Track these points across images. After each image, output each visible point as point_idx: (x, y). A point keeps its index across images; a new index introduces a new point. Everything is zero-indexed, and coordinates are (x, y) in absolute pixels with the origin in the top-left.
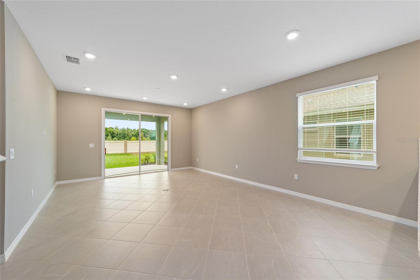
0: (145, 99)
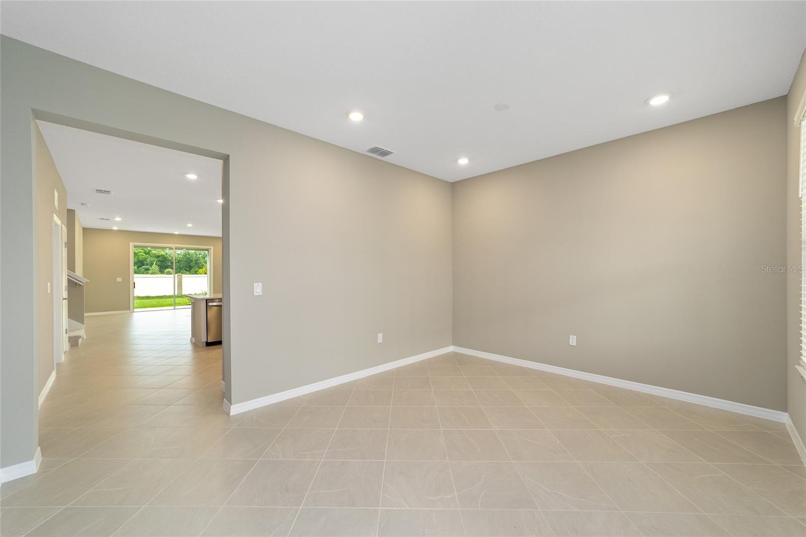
0: (177, 233)
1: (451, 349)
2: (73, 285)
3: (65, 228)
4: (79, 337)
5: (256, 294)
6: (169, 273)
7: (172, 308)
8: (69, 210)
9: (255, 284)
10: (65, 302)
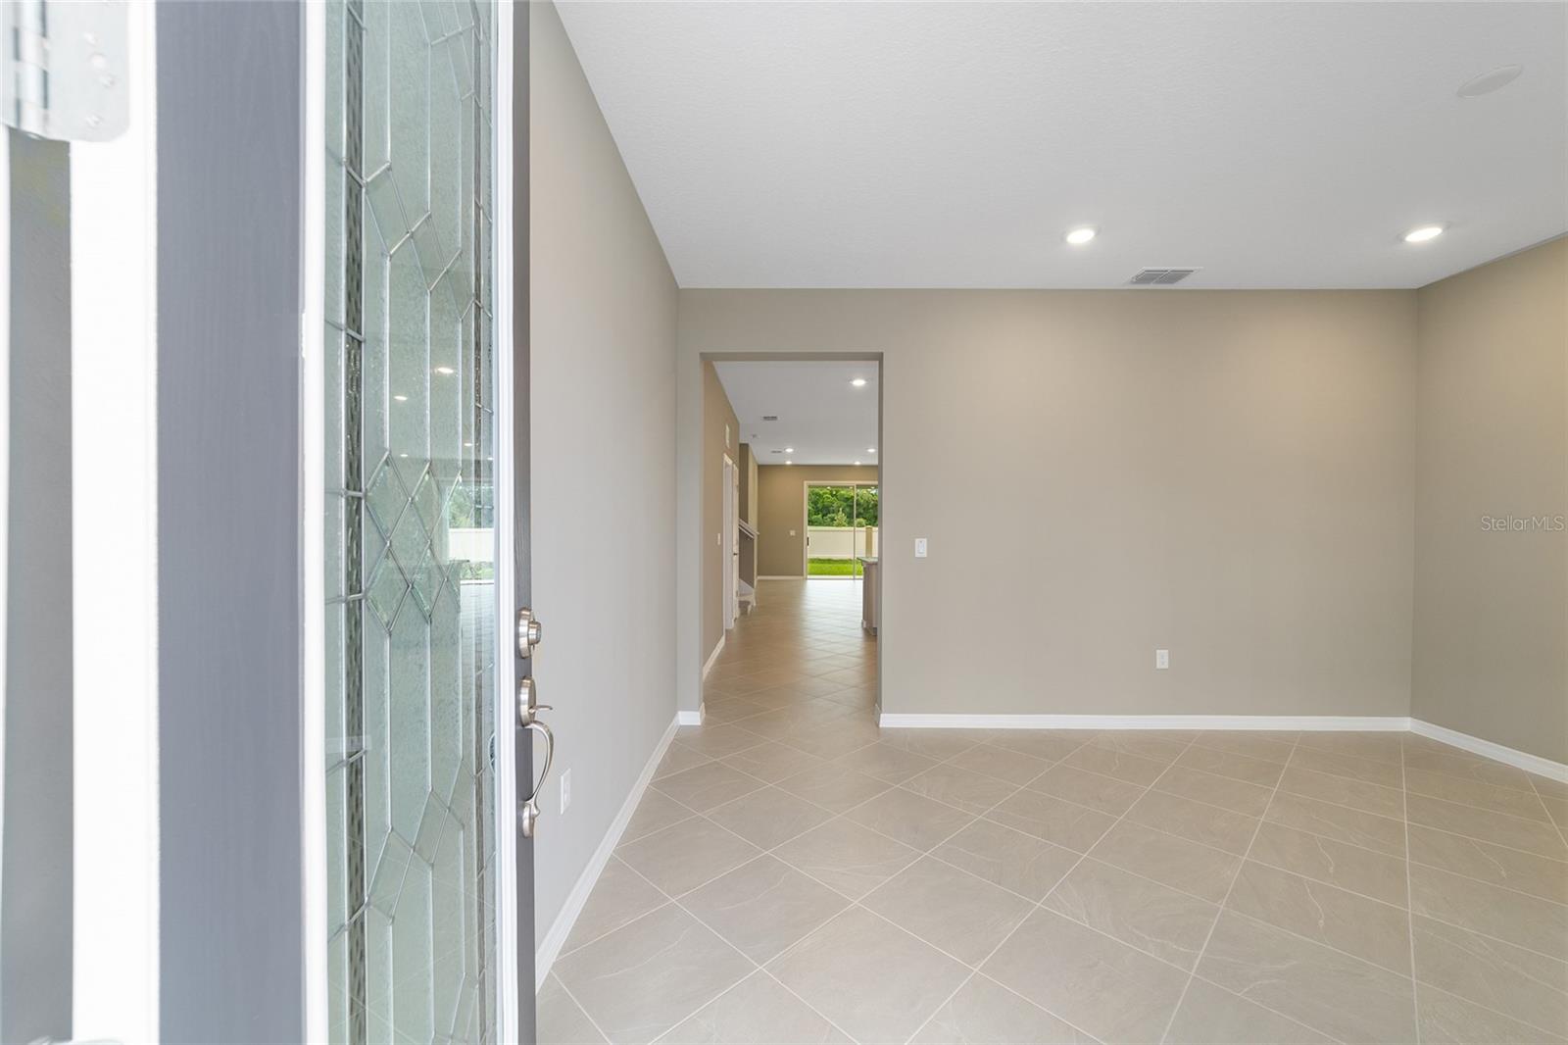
1: (1406, 724)
2: (744, 537)
3: (736, 469)
4: (748, 603)
5: (917, 555)
6: (860, 525)
7: (852, 577)
8: (741, 445)
9: (917, 540)
10: (736, 558)
